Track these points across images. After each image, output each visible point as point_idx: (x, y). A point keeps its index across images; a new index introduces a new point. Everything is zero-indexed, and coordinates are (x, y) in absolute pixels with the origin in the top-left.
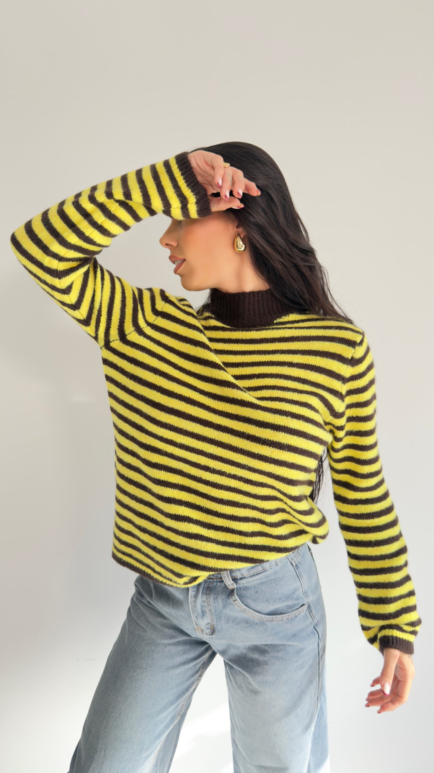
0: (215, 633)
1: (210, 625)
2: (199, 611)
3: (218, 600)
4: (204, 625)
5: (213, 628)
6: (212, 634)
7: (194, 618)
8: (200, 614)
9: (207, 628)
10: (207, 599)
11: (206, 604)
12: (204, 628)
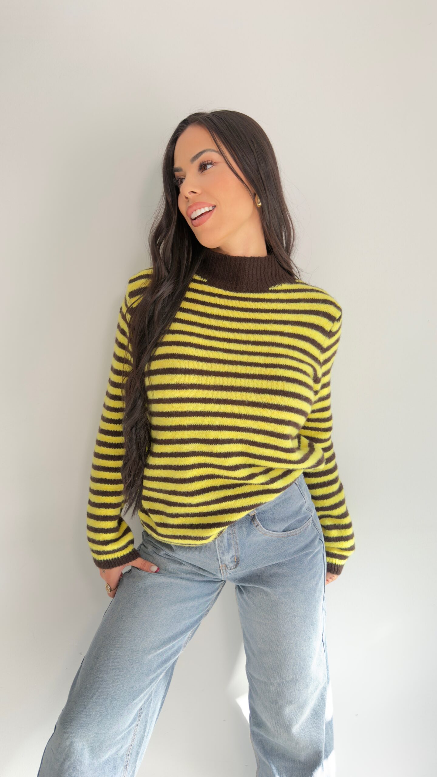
0: (239, 565)
1: (234, 557)
2: (226, 544)
3: (242, 528)
4: (229, 559)
5: (236, 560)
6: (236, 566)
7: (220, 555)
8: (227, 547)
9: (232, 562)
10: (232, 531)
11: (232, 536)
12: (229, 563)
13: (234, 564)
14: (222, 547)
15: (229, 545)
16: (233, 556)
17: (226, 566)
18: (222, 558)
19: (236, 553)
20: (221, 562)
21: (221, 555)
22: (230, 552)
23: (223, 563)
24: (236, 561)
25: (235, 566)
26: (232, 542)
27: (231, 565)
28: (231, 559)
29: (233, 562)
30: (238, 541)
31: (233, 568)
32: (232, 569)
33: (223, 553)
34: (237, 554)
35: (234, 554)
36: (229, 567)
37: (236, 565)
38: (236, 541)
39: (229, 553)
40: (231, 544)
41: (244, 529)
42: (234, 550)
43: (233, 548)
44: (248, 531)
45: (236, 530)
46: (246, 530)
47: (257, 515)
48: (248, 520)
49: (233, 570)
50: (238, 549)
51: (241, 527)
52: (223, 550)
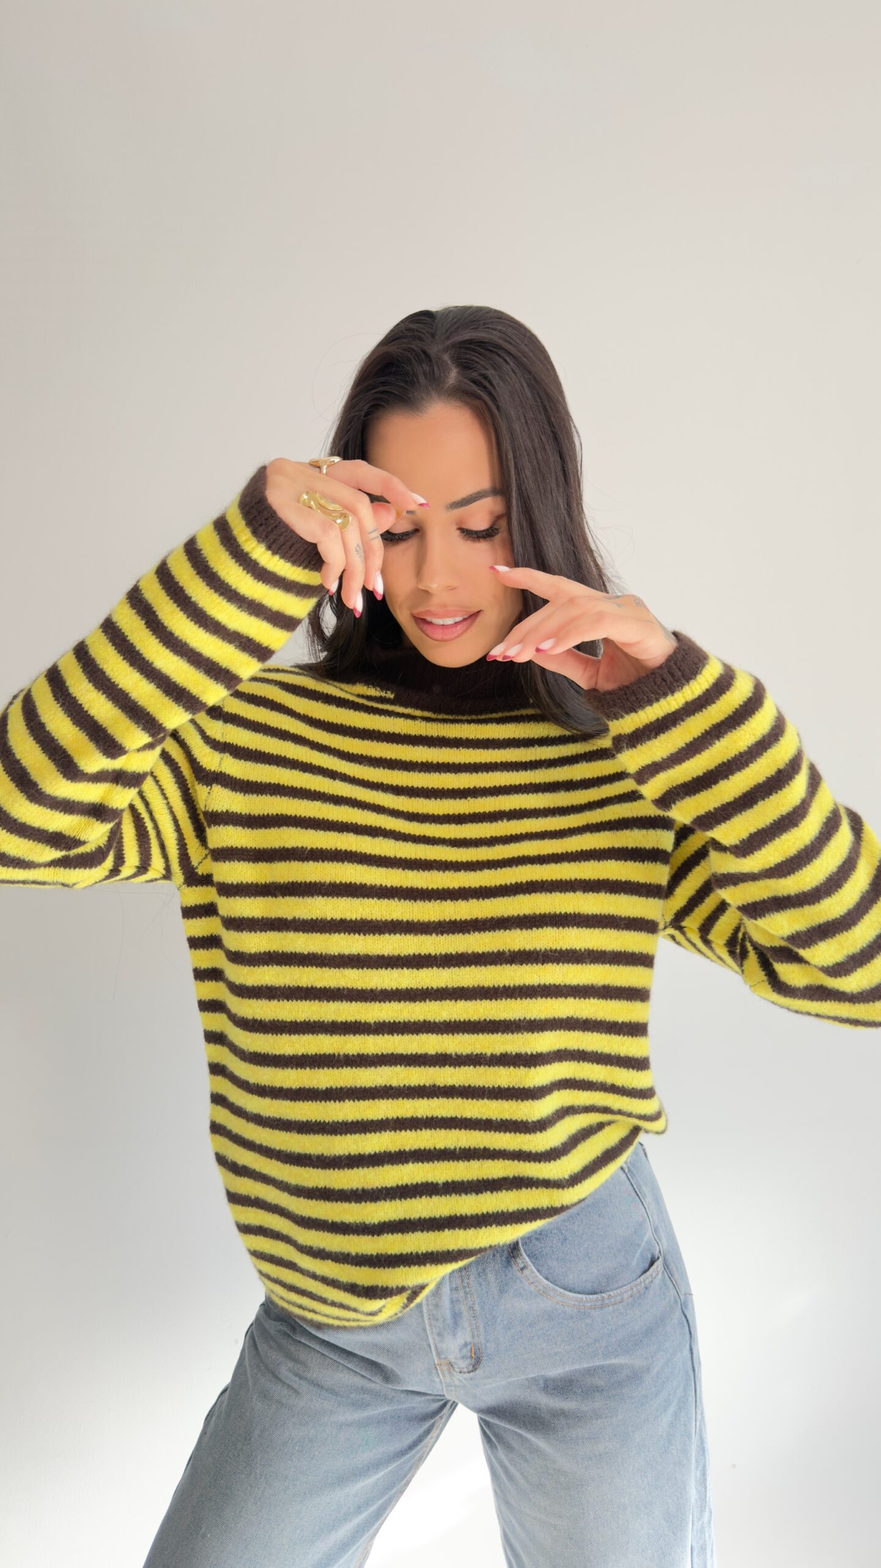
0: (481, 1367)
1: (468, 1347)
2: (448, 1314)
3: (486, 1275)
4: (457, 1351)
5: (475, 1354)
6: (475, 1369)
7: (433, 1339)
8: (450, 1321)
9: (463, 1357)
10: (462, 1281)
11: (461, 1293)
12: (456, 1358)
13: (468, 1361)
14: (437, 1320)
15: (456, 1316)
16: (466, 1345)
17: (451, 1365)
18: (439, 1346)
19: (473, 1337)
20: (438, 1354)
21: (436, 1337)
22: (459, 1334)
23: (443, 1356)
24: (473, 1356)
25: (471, 1368)
26: (463, 1308)
27: (464, 1364)
28: (460, 1350)
29: (467, 1358)
30: (477, 1307)
31: (465, 1370)
32: (464, 1373)
33: (439, 1334)
34: (476, 1340)
35: (469, 1339)
36: (456, 1366)
37: (474, 1366)
38: (471, 1308)
39: (454, 1335)
40: (461, 1313)
41: (491, 1277)
42: (469, 1329)
43: (466, 1324)
44: (502, 1282)
45: (472, 1278)
46: (497, 1279)
47: (524, 1244)
48: (501, 1256)
49: (467, 1375)
50: (477, 1327)
51: (484, 1270)
52: (441, 1326)
